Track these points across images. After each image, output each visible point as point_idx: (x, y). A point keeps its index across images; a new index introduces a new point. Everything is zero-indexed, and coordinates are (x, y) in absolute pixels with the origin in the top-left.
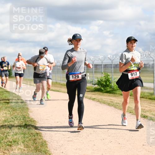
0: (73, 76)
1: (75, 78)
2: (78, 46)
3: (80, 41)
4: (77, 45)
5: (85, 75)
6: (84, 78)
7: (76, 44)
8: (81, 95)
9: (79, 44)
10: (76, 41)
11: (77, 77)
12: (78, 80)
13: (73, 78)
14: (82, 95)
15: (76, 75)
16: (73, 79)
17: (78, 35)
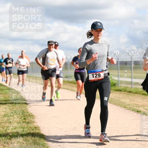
0: (93, 75)
1: (96, 77)
2: (99, 38)
3: (101, 31)
4: (98, 36)
5: (108, 74)
6: (106, 78)
7: (96, 35)
8: (105, 98)
9: (100, 35)
10: (97, 31)
11: (98, 75)
12: (99, 80)
13: (93, 77)
14: (107, 98)
15: (97, 74)
16: (93, 79)
17: (98, 24)
